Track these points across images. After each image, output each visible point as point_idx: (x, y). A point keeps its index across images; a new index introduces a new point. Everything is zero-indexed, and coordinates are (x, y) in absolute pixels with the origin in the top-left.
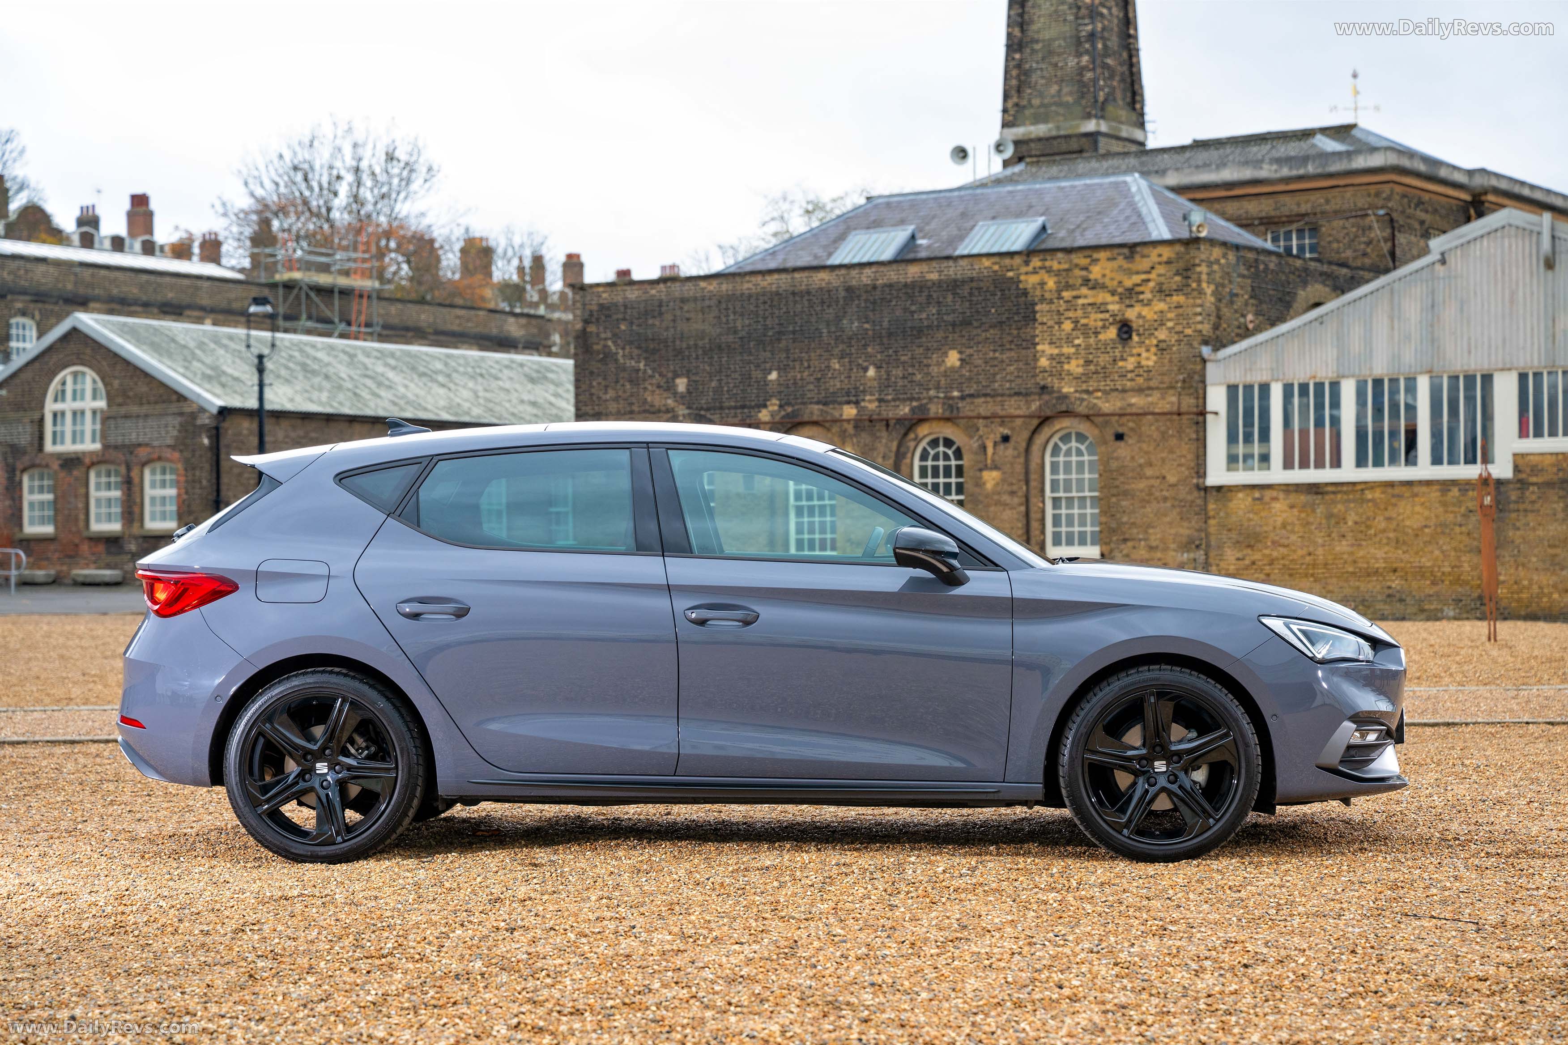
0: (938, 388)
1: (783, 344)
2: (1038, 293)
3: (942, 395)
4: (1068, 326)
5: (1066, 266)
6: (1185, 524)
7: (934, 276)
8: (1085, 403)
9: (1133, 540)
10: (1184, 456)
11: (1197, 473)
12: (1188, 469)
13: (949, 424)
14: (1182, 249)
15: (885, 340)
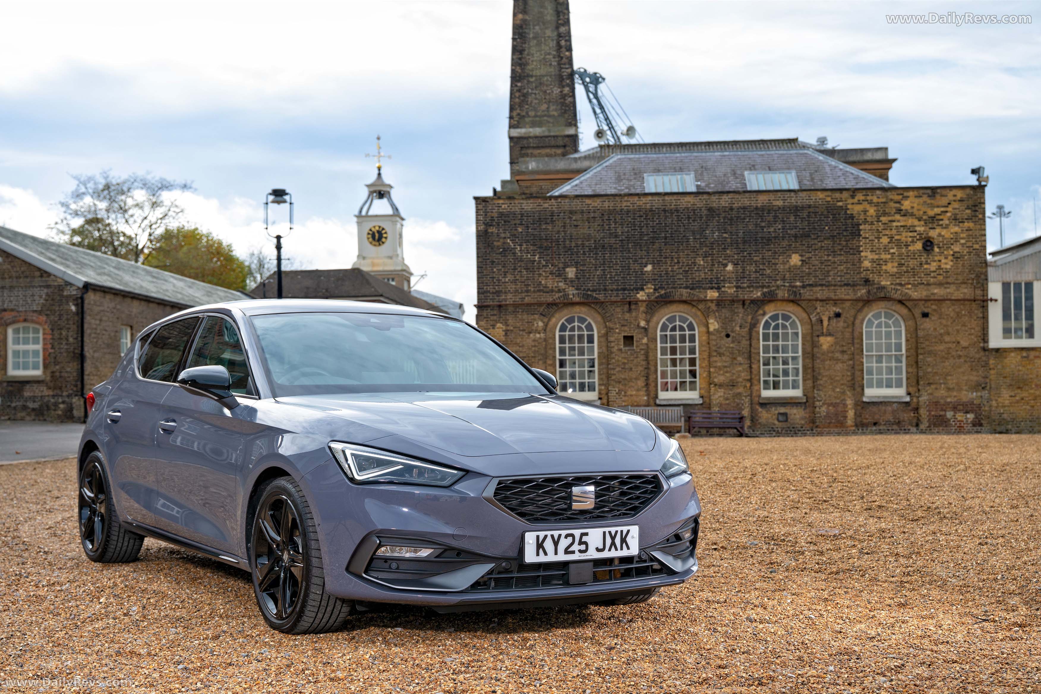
0: (784, 279)
1: (657, 246)
2: (862, 217)
3: (787, 284)
4: (885, 240)
5: (884, 200)
6: (975, 373)
7: (780, 203)
8: (899, 292)
9: (936, 383)
10: (974, 329)
11: (983, 339)
12: (976, 337)
13: (791, 304)
14: (972, 192)
15: (741, 246)
